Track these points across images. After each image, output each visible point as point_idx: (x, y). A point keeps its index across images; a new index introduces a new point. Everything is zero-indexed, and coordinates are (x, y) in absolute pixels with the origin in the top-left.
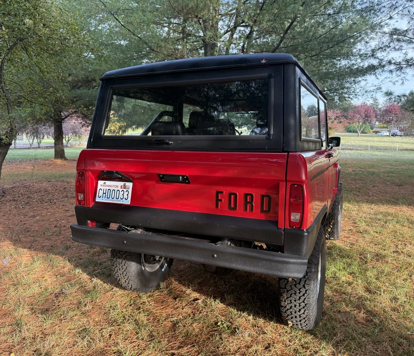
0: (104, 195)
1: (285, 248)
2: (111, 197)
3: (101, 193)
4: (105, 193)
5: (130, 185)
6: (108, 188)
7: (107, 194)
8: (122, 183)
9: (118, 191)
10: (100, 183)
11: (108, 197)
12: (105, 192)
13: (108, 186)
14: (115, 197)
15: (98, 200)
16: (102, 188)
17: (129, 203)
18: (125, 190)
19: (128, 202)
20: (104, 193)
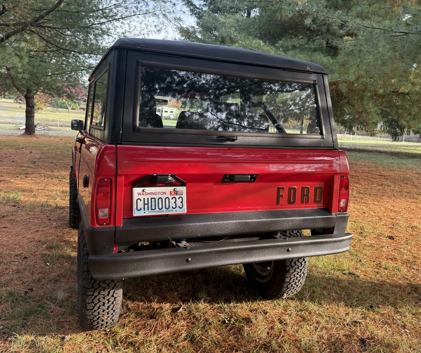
0: (146, 206)
1: (335, 229)
2: (157, 208)
3: (141, 204)
4: (148, 204)
5: (183, 190)
6: (150, 197)
7: (150, 204)
8: (171, 189)
9: (167, 200)
10: (137, 191)
11: (153, 208)
12: (146, 202)
13: (151, 194)
14: (164, 206)
15: (136, 214)
16: (142, 197)
17: (186, 212)
18: (177, 197)
19: (184, 210)
20: (145, 204)
